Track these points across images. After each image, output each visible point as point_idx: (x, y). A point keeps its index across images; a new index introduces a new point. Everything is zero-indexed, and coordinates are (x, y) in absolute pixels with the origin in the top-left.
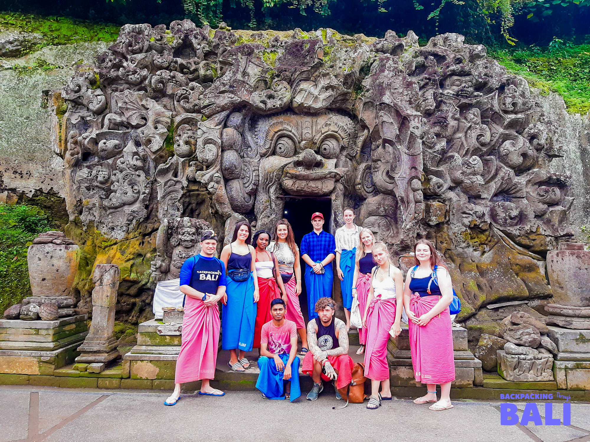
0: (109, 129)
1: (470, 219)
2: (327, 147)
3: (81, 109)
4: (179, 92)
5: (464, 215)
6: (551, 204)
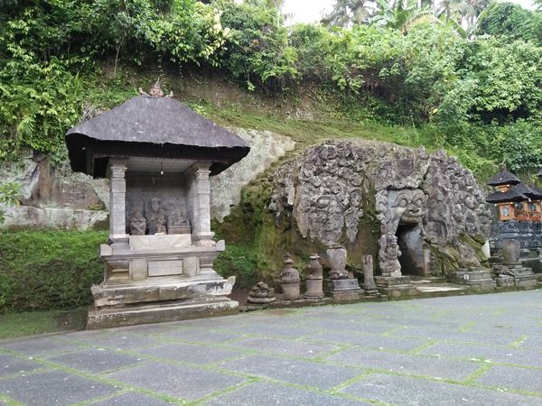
0: (323, 194)
1: (460, 231)
6: (485, 224)
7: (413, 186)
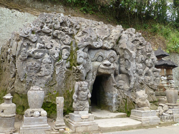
0: (38, 49)
1: (140, 81)
2: (111, 60)
3: (27, 40)
4: (62, 38)
5: (139, 80)
6: (157, 77)
7: (107, 47)
